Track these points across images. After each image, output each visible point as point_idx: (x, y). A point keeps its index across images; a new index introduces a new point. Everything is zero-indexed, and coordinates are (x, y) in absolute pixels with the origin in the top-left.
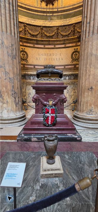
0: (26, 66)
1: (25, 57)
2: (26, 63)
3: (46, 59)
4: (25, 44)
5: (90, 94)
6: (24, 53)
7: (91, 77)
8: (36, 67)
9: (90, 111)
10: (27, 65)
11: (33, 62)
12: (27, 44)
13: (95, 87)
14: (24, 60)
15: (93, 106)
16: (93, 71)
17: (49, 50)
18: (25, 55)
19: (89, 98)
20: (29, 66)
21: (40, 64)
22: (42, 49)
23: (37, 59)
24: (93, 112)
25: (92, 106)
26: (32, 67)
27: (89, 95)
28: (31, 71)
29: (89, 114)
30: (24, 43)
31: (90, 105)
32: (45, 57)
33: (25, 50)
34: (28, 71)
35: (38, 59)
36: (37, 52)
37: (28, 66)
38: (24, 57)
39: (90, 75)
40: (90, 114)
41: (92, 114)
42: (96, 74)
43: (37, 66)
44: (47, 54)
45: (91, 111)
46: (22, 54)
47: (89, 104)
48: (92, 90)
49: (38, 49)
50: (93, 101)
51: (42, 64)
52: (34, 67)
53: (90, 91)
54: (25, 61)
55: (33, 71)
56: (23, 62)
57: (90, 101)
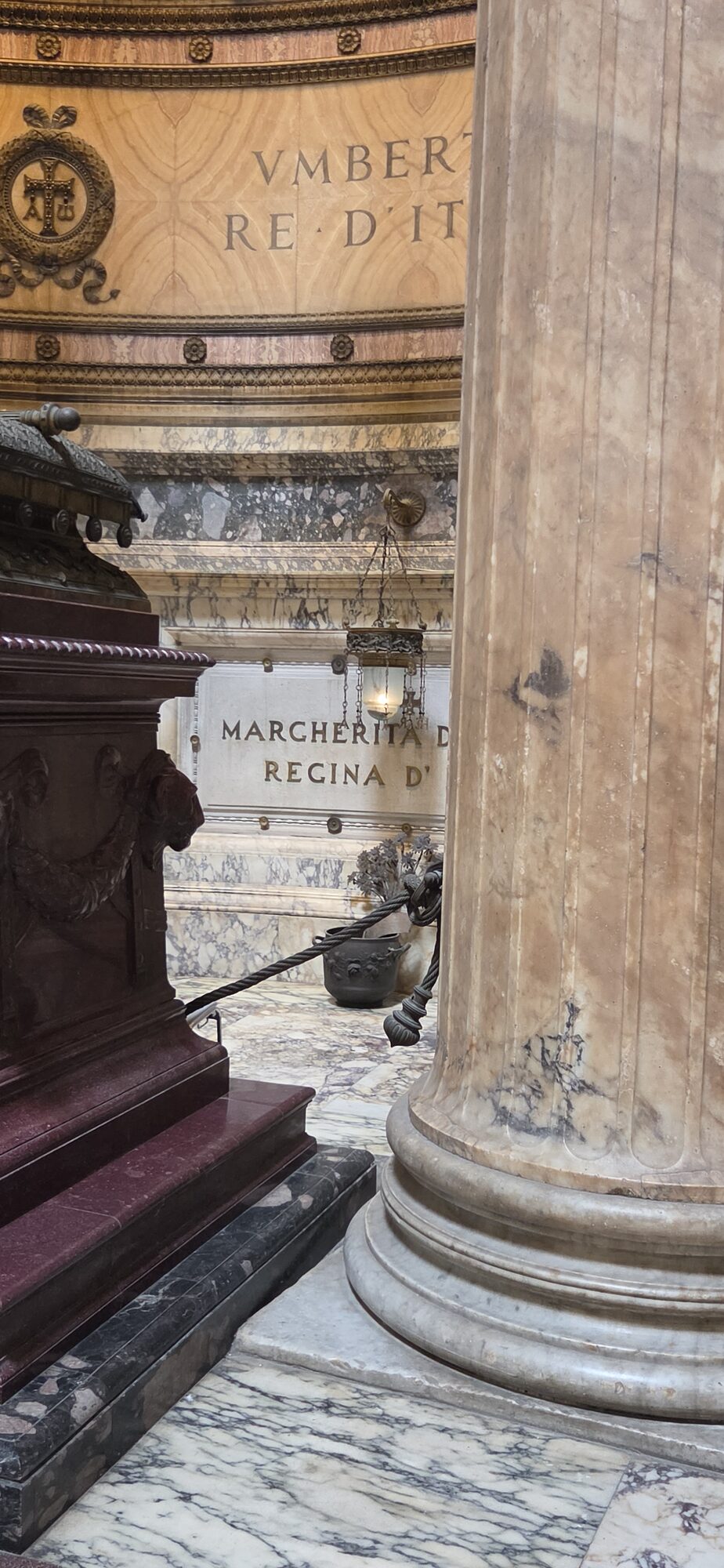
0: (75, 349)
1: (63, 228)
2: (75, 301)
3: (361, 222)
4: (76, 52)
5: (528, 774)
6: (64, 174)
7: (541, 487)
8: (223, 350)
9: (535, 1067)
10: (87, 331)
11: (176, 283)
12: (103, 44)
13: (603, 652)
14: (48, 265)
15: (575, 982)
16: (560, 394)
17: (422, 82)
18: (67, 192)
19: (522, 844)
20: (123, 350)
21: (280, 305)
22: (308, 93)
23: (235, 234)
24: (584, 1087)
25: (570, 979)
26: (169, 351)
27: (518, 792)
28: (147, 411)
29: (525, 1127)
30: (67, 44)
31: (544, 967)
32: (360, 194)
33: (73, 132)
34: (105, 410)
35: (259, 230)
36: (239, 129)
37: (98, 350)
38: (49, 232)
39: (520, 471)
40: (541, 1121)
41: (565, 1128)
42: (614, 444)
43: (227, 342)
44: (379, 156)
45: (552, 1067)
46: (32, 190)
47: (518, 952)
48: (563, 702)
49: (252, 96)
50: (578, 898)
51: (313, 303)
52: (196, 358)
53: (529, 729)
54: (68, 275)
55: (164, 411)
56: (40, 291)
57: (531, 886)
